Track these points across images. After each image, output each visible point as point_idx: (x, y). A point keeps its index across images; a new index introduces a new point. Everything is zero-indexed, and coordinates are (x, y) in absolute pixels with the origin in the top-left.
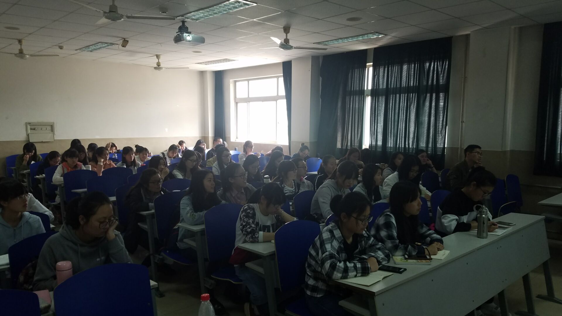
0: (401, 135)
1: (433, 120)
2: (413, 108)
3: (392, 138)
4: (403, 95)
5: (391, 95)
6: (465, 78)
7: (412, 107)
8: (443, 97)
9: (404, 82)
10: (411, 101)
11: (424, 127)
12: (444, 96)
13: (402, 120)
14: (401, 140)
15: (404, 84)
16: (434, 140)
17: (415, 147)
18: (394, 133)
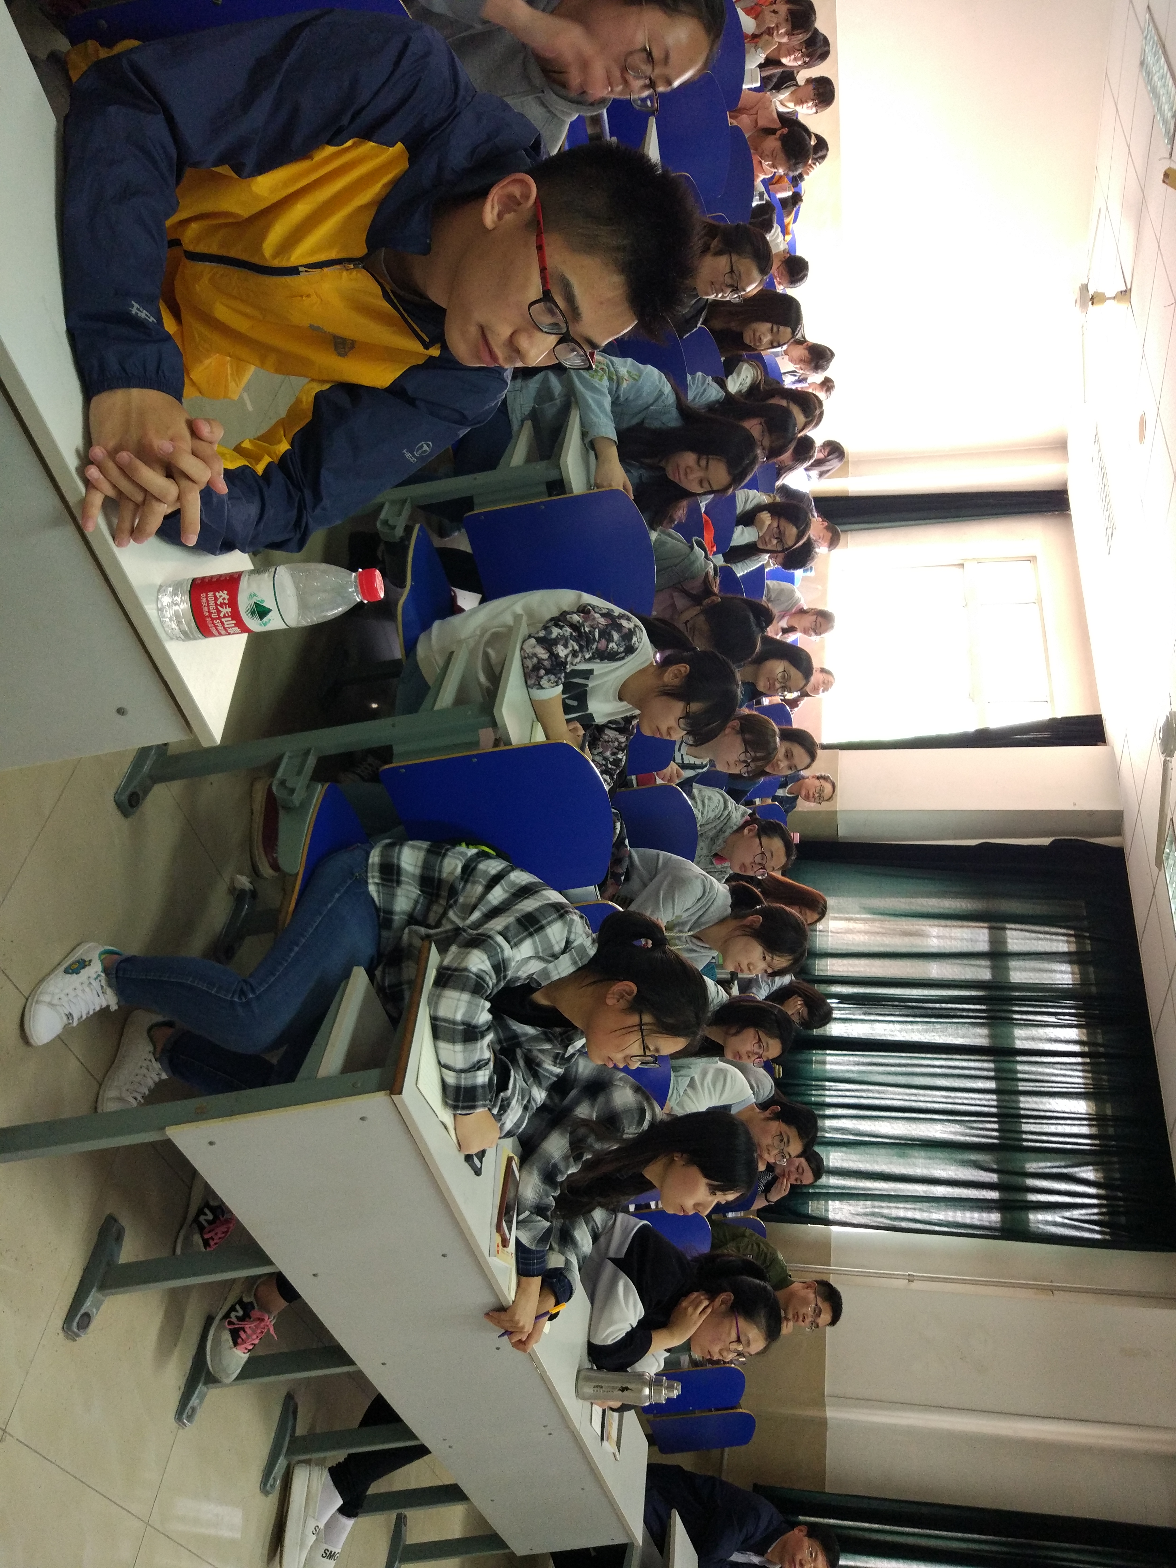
0: (864, 1094)
1: (917, 1191)
2: (953, 1130)
3: (856, 1068)
4: (993, 1100)
5: (992, 1065)
6: (1052, 1290)
7: (957, 1128)
8: (990, 1222)
9: (1036, 1103)
10: (975, 1125)
11: (891, 1163)
12: (993, 1224)
13: (913, 1098)
14: (848, 1093)
15: (1026, 1102)
16: (853, 1192)
17: (827, 1135)
18: (871, 1072)
